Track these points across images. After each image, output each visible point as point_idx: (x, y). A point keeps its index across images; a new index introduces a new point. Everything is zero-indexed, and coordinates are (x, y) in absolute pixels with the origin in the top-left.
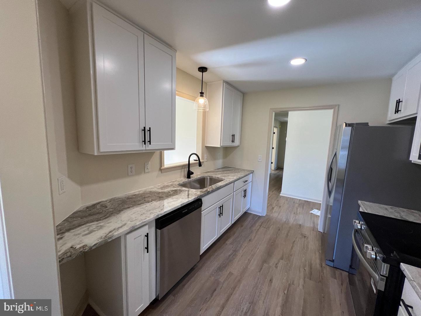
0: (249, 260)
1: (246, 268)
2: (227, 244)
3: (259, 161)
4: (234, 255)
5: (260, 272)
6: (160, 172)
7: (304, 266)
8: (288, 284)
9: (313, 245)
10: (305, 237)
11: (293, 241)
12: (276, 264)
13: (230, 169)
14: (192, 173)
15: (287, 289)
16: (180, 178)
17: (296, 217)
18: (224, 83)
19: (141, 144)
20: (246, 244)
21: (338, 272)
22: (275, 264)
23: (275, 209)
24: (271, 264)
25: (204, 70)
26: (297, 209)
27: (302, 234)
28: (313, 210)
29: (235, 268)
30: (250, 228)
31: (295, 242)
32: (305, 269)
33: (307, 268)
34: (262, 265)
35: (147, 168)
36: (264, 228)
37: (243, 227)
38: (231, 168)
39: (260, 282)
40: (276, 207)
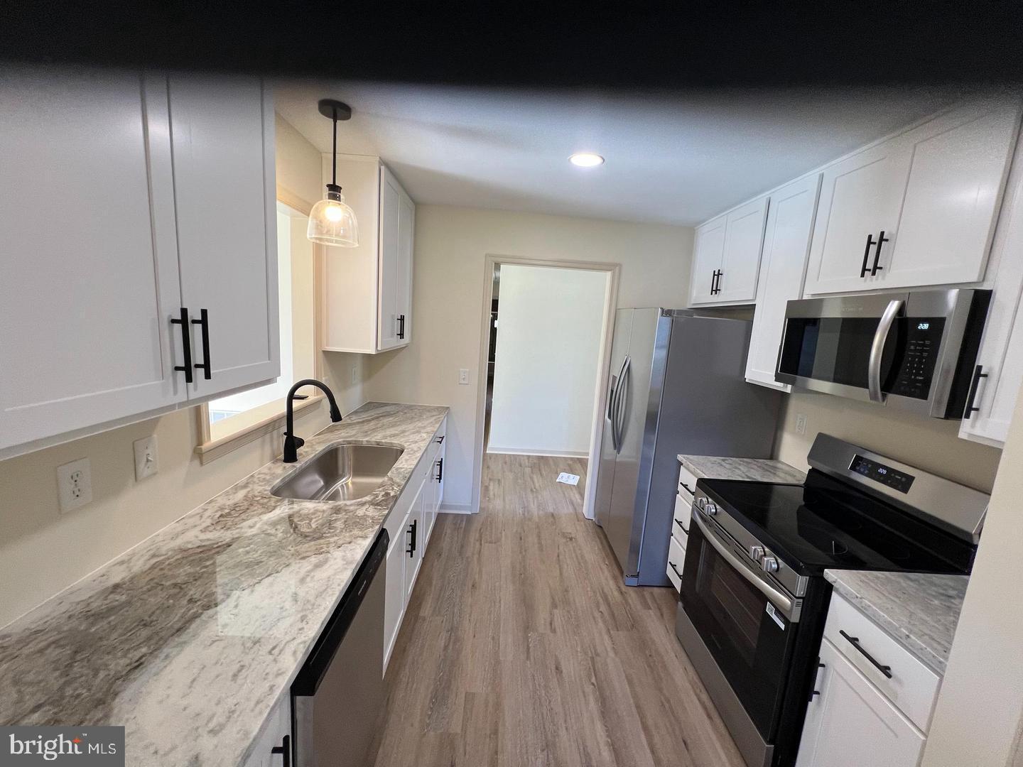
0: (493, 638)
1: (497, 663)
2: (424, 619)
3: (462, 382)
4: (455, 643)
5: (528, 658)
6: (197, 462)
7: (598, 606)
8: (589, 659)
9: (591, 552)
10: (571, 539)
11: (556, 555)
12: (551, 624)
13: (388, 409)
14: (301, 442)
15: (593, 674)
16: (262, 465)
17: (537, 497)
18: (383, 168)
19: (171, 380)
20: (470, 599)
21: (647, 592)
22: (548, 624)
23: (491, 488)
24: (541, 629)
25: (340, 112)
26: (532, 478)
27: (564, 535)
28: (560, 476)
29: (473, 678)
30: (461, 553)
31: (561, 557)
32: (601, 612)
33: (603, 608)
34: (526, 638)
35: (148, 460)
36: (490, 543)
37: (443, 556)
38: (386, 405)
39: (539, 685)
40: (492, 484)
